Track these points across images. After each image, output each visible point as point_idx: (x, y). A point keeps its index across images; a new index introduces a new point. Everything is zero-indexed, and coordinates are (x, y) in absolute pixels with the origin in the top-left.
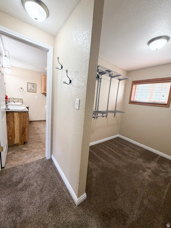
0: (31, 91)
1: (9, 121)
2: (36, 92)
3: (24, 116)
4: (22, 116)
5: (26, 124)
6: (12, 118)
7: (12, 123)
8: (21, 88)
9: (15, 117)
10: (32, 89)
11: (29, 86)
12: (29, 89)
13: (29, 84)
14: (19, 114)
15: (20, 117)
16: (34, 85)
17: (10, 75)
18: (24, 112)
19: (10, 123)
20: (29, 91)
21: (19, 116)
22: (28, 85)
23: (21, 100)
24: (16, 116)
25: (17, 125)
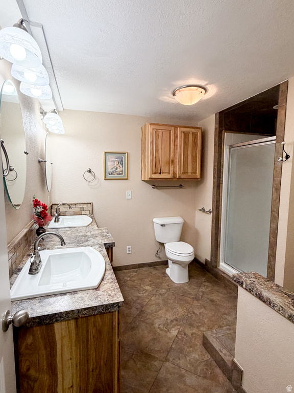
0: (115, 176)
1: (32, 372)
2: (127, 179)
3: (100, 332)
4: (92, 331)
5: (112, 375)
6: (43, 352)
7: (45, 378)
8: (90, 172)
9: (59, 346)
10: (118, 170)
11: (109, 164)
12: (109, 170)
13: (109, 156)
14: (77, 326)
15: (83, 342)
16: (122, 158)
17: (61, 135)
18: (101, 314)
19: (35, 380)
20: (109, 177)
21: (77, 334)
22: (108, 160)
23: (89, 205)
24: (62, 338)
25: (67, 384)
